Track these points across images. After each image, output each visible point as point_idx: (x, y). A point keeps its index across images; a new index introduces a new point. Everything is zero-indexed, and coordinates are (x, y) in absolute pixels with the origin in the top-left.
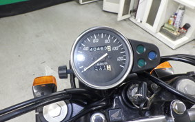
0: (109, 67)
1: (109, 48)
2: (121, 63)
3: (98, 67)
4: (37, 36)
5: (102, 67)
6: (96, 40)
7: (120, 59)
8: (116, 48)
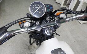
0: (40, 12)
1: (39, 7)
2: (43, 11)
3: (37, 12)
4: (26, 7)
5: (38, 12)
6: (35, 5)
7: (43, 10)
8: (41, 7)
